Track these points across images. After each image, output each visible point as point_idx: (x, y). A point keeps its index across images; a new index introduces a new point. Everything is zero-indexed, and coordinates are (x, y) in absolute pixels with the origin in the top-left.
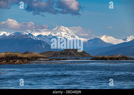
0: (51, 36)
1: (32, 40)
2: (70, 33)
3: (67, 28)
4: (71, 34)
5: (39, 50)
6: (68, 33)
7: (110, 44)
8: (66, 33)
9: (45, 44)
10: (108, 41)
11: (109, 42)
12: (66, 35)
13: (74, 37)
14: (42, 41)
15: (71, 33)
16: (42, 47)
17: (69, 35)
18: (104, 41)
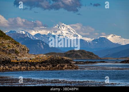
0: (51, 35)
1: (30, 40)
2: (72, 32)
3: (69, 26)
4: (74, 33)
5: (37, 52)
6: (70, 32)
7: (117, 44)
8: (67, 32)
9: (44, 44)
10: (115, 41)
11: (116, 43)
12: (67, 35)
13: (77, 36)
14: (41, 41)
15: (74, 31)
16: (41, 48)
17: (71, 34)
18: (111, 41)
